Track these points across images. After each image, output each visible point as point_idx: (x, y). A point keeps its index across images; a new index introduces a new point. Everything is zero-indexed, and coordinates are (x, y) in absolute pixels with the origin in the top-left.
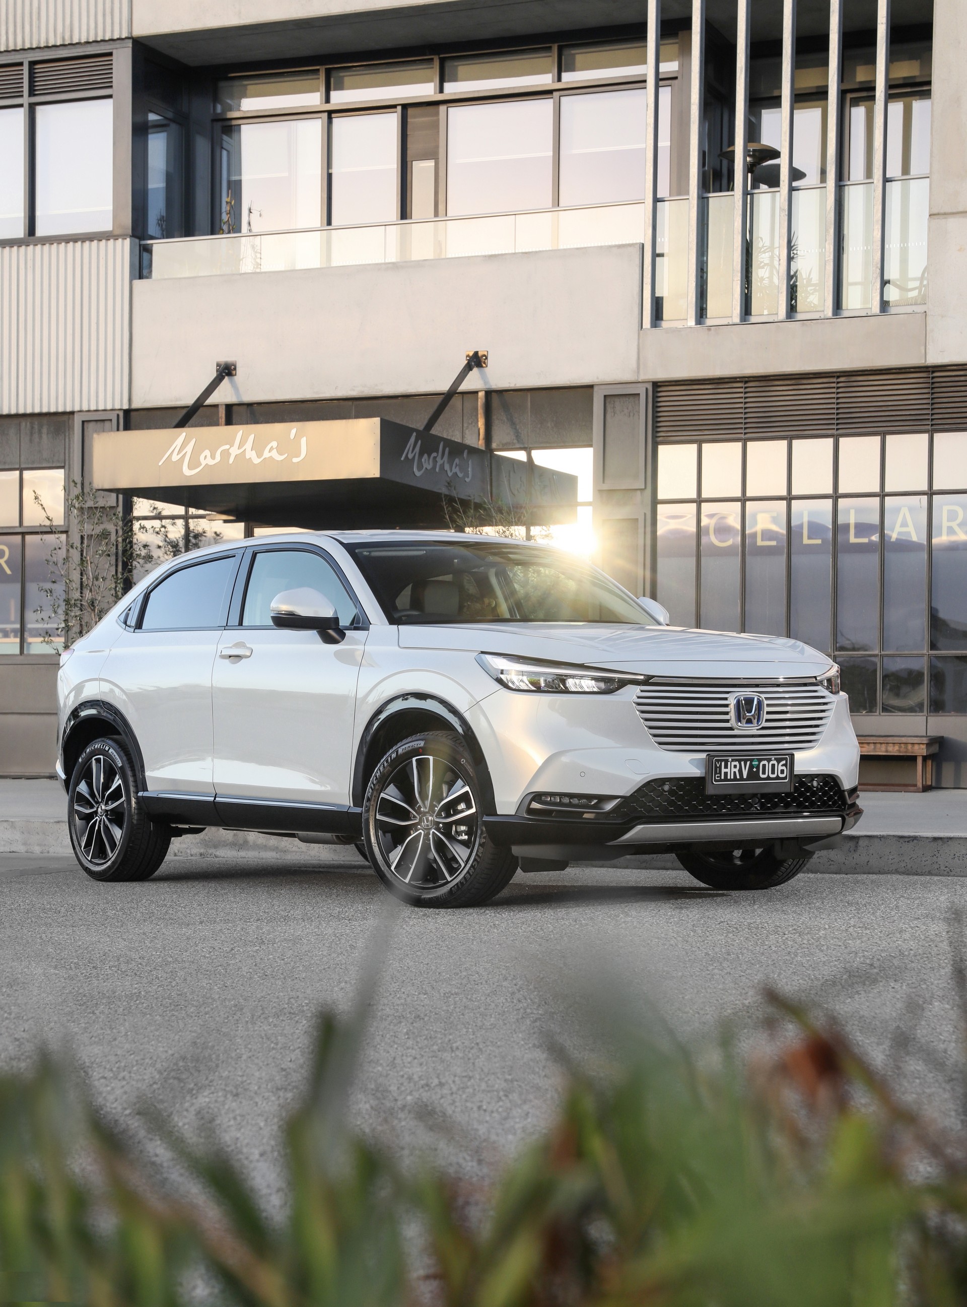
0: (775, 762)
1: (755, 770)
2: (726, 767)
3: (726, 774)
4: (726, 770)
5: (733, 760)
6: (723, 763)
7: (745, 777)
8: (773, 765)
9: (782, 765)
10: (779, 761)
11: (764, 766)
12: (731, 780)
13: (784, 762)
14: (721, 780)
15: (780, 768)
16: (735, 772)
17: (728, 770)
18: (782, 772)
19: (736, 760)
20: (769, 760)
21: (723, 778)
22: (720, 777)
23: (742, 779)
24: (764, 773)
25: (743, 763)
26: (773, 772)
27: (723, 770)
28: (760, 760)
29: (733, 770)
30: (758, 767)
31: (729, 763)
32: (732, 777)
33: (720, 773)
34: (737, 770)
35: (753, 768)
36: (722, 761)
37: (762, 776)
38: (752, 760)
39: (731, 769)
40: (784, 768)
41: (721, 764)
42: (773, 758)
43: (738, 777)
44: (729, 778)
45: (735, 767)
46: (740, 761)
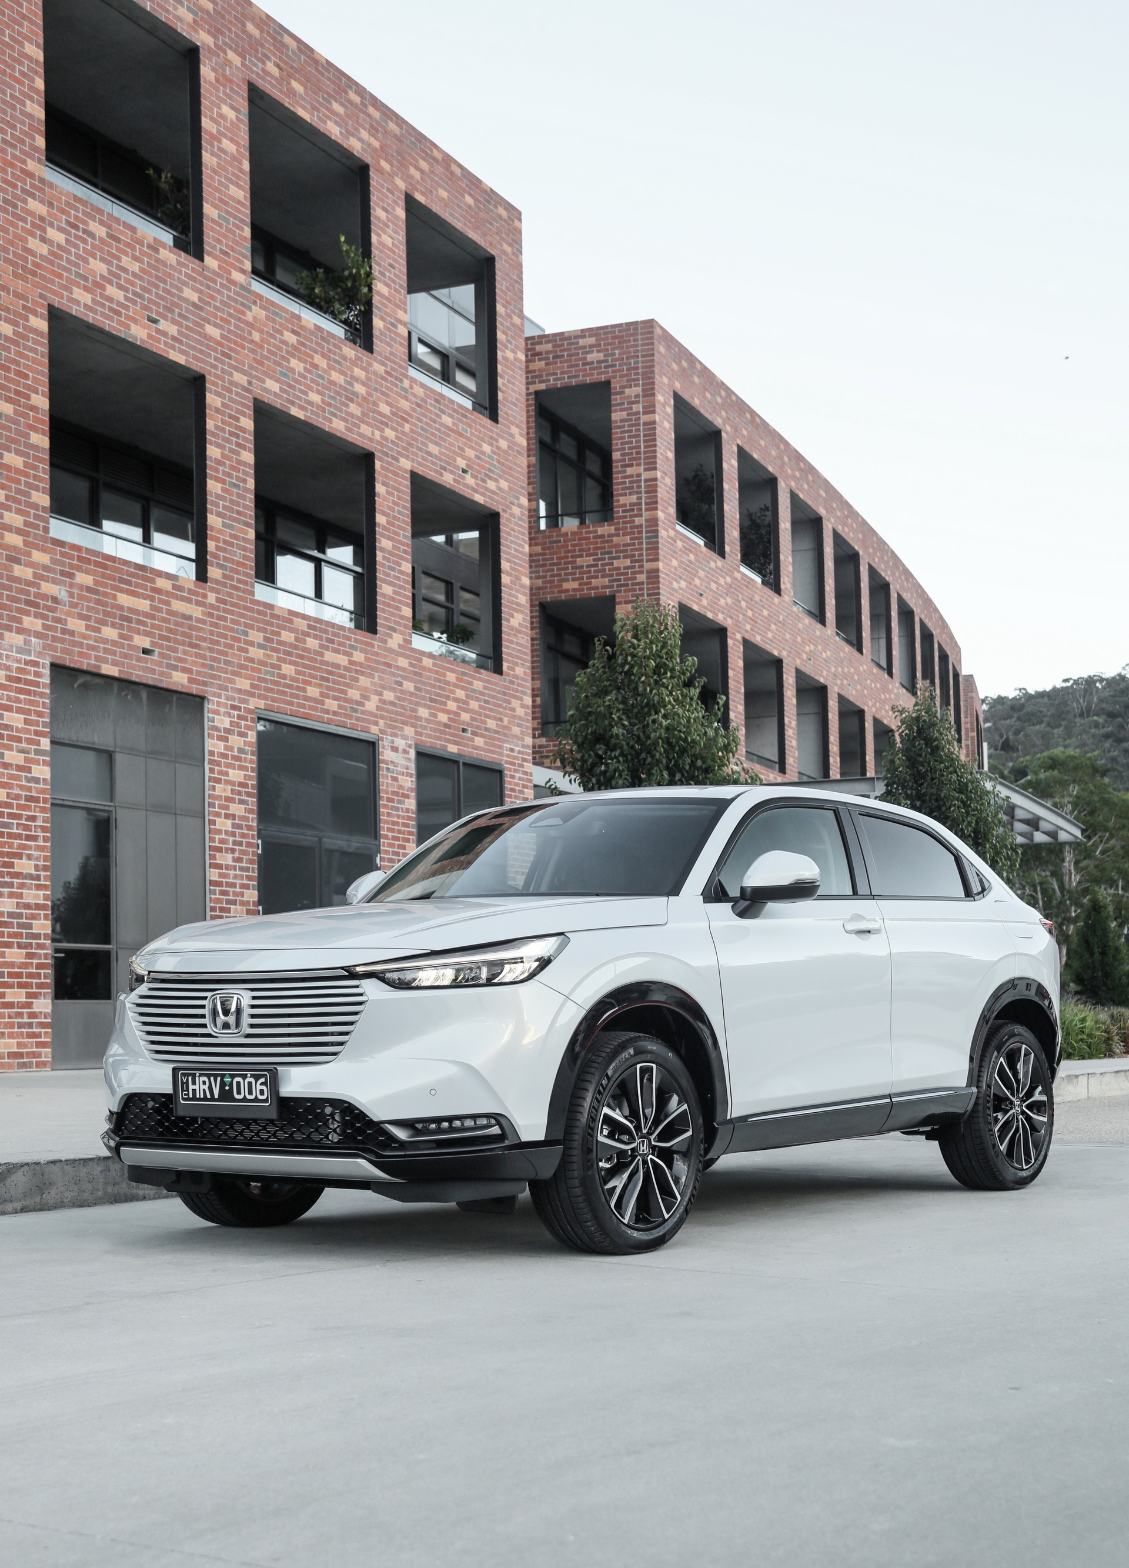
0: (252, 1080)
1: (227, 1088)
2: (194, 1083)
3: (194, 1091)
4: (194, 1087)
5: (201, 1075)
6: (190, 1078)
7: (216, 1096)
8: (250, 1083)
9: (261, 1084)
10: (257, 1078)
11: (238, 1083)
12: (200, 1099)
13: (263, 1080)
14: (189, 1099)
15: (259, 1087)
16: (204, 1090)
17: (196, 1087)
18: (262, 1092)
19: (205, 1075)
20: (244, 1077)
21: (191, 1096)
22: (188, 1094)
23: (213, 1099)
24: (239, 1093)
25: (212, 1078)
26: (250, 1093)
27: (191, 1087)
28: (233, 1077)
29: (202, 1087)
30: (231, 1085)
31: (197, 1078)
32: (202, 1097)
33: (188, 1090)
34: (206, 1087)
35: (226, 1085)
36: (188, 1075)
37: (237, 1097)
38: (223, 1076)
39: (200, 1086)
40: (264, 1087)
41: (187, 1079)
42: (249, 1074)
43: (209, 1096)
44: (198, 1096)
45: (204, 1083)
46: (209, 1076)
